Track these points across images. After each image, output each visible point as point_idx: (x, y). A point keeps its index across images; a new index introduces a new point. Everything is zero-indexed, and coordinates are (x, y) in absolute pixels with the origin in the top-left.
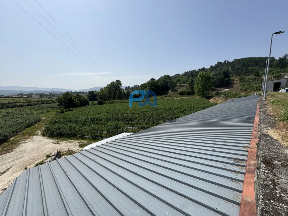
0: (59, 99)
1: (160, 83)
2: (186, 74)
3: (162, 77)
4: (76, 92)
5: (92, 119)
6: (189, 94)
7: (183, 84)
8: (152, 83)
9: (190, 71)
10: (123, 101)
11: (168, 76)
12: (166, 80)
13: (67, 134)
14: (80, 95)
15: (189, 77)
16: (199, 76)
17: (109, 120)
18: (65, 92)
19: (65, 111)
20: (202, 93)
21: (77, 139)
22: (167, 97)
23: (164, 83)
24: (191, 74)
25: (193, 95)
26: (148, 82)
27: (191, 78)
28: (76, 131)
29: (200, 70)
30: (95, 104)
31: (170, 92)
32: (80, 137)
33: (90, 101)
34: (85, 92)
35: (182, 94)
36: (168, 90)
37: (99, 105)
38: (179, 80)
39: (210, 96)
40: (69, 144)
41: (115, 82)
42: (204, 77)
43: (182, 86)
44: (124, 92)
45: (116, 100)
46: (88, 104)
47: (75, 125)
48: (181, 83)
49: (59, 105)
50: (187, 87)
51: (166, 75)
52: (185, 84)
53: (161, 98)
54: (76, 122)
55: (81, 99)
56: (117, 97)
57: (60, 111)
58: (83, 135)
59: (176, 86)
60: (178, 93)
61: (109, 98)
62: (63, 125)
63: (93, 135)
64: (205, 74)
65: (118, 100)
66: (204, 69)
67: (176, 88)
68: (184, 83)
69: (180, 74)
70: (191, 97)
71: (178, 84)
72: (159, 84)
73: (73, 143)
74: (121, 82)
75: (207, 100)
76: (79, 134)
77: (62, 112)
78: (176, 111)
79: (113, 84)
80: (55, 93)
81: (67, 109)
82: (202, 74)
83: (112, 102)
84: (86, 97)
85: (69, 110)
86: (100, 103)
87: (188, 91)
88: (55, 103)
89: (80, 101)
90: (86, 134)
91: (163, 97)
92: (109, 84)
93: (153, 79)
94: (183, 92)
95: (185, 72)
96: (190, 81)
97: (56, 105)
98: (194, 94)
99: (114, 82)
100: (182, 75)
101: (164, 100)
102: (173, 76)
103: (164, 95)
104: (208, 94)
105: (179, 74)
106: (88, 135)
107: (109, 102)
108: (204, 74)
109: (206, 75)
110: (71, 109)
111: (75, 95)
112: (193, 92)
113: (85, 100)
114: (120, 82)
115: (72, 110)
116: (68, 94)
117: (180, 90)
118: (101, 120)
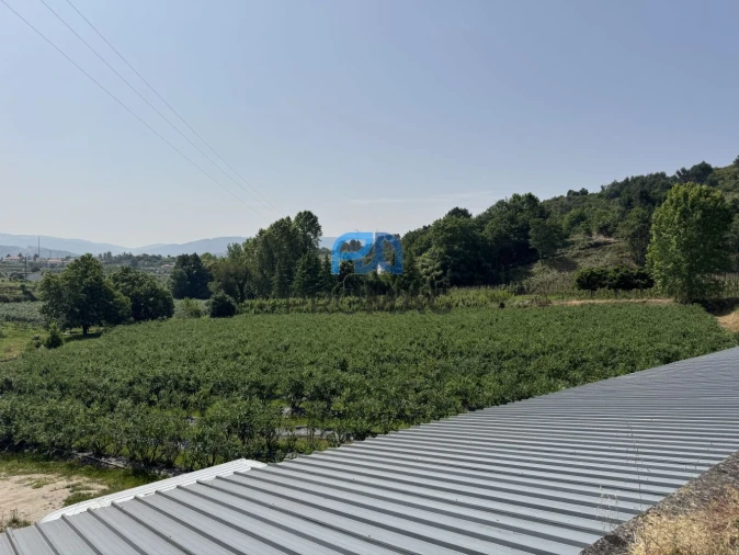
0: (48, 283)
1: (492, 231)
2: (615, 192)
3: (501, 204)
4: (129, 257)
5: (156, 380)
6: (626, 283)
7: (602, 238)
8: (452, 230)
9: (635, 180)
10: (322, 302)
11: (531, 199)
12: (520, 217)
13: (36, 445)
14: (142, 270)
15: (629, 204)
16: (672, 202)
17: (226, 388)
18: (81, 252)
19: (68, 340)
20: (689, 281)
21: (72, 469)
22: (521, 291)
23: (512, 231)
24: (642, 194)
25: (647, 291)
26: (439, 227)
27: (637, 210)
28: (70, 433)
29: (685, 176)
30: (197, 314)
31: (540, 273)
32: (84, 461)
33: (180, 296)
34: (165, 256)
35: (590, 283)
36: (535, 261)
37: (213, 315)
38: (581, 218)
39: (728, 300)
40: (29, 492)
41: (293, 219)
42: (692, 207)
43: (597, 245)
44: (328, 264)
45: (291, 300)
46: (167, 311)
47: (79, 406)
48: (589, 233)
49: (43, 311)
50: (620, 250)
51: (522, 194)
52: (609, 235)
53: (493, 299)
54: (86, 395)
55: (137, 289)
56: (295, 285)
57: (45, 336)
58: (100, 453)
59: (566, 245)
60: (575, 275)
61: (265, 289)
63: (139, 456)
64: (700, 195)
65: (299, 300)
66: (703, 172)
67: (569, 253)
68: (604, 230)
69: (590, 192)
70: (633, 300)
71: (578, 237)
72: (487, 233)
73: (45, 490)
74: (320, 222)
75: (709, 316)
76: (82, 450)
77: (54, 343)
79: (282, 227)
80: (44, 256)
81: (80, 330)
82: (686, 196)
83: (274, 307)
84: (164, 283)
85: (86, 336)
86: (222, 310)
87: (617, 271)
88: (34, 299)
89: (135, 298)
90: (111, 448)
91: (500, 291)
92: (266, 227)
93: (458, 213)
94: (593, 274)
95: (615, 184)
96: (632, 223)
97: (33, 309)
98: (650, 284)
99: (289, 218)
100: (600, 196)
101: (502, 306)
102: (556, 199)
103: (507, 283)
104: (718, 287)
105: (584, 192)
106: (117, 456)
107: (261, 307)
108: (693, 193)
109: (702, 199)
110: (93, 330)
111: (117, 269)
112: (644, 276)
113: (155, 292)
114: (316, 219)
115: (97, 335)
116: (86, 263)
117: (587, 265)
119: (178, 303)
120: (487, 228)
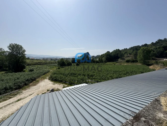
0: (58, 61)
1: (113, 54)
2: (131, 48)
3: (114, 50)
4: (67, 58)
5: (71, 73)
6: (133, 61)
7: (129, 55)
8: (107, 54)
9: (134, 47)
10: (90, 64)
11: (119, 50)
12: (117, 52)
13: (59, 80)
14: (68, 60)
15: (134, 50)
16: (141, 50)
17: (80, 75)
18: (61, 58)
19: (61, 68)
20: (144, 61)
21: (63, 83)
22: (117, 63)
23: (116, 54)
24: (136, 49)
25: (137, 63)
26: (105, 54)
27: (135, 51)
28: (63, 79)
29: (143, 46)
30: (75, 65)
31: (120, 60)
32: (64, 82)
33: (72, 63)
34: (70, 58)
35: (128, 61)
36: (119, 59)
37: (76, 65)
38: (126, 52)
39: (150, 64)
40: (59, 86)
42: (145, 50)
43: (128, 56)
44: (91, 59)
45: (86, 64)
46: (71, 65)
47: (63, 76)
48: (127, 54)
49: (58, 65)
50: (132, 57)
51: (117, 49)
52: (131, 55)
53: (113, 64)
54: (64, 75)
55: (68, 62)
56: (86, 62)
57: (58, 68)
58: (66, 82)
59: (124, 56)
60: (125, 60)
62: (58, 75)
63: (70, 82)
64: (146, 48)
65: (87, 64)
66: (146, 45)
67: (124, 57)
68: (130, 54)
70: (135, 64)
71: (126, 55)
72: (112, 55)
73: (60, 85)
74: (89, 53)
75: (148, 66)
76: (64, 81)
77: (59, 68)
78: (121, 73)
80: (57, 58)
81: (61, 67)
82: (144, 49)
83: (84, 64)
84: (71, 61)
85: (62, 68)
86: (77, 65)
87: (132, 60)
88: (56, 63)
89: (68, 63)
90: (67, 81)
91: (114, 63)
93: (108, 52)
94: (128, 60)
95: (131, 47)
96: (134, 53)
97: (57, 64)
98: (137, 61)
100: (129, 49)
101: (115, 65)
102: (122, 50)
103: (115, 61)
104: (149, 62)
105: (126, 49)
106: (68, 82)
107: (82, 64)
108: (145, 48)
109: (146, 49)
110: (63, 67)
111: (66, 60)
112: (136, 60)
113: (70, 63)
115: (63, 68)
116: (62, 59)
117: (127, 59)
118: (76, 74)
119: (72, 64)
120: (112, 54)
